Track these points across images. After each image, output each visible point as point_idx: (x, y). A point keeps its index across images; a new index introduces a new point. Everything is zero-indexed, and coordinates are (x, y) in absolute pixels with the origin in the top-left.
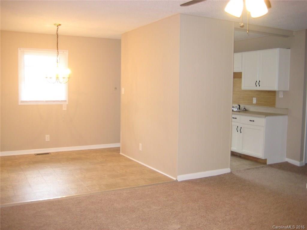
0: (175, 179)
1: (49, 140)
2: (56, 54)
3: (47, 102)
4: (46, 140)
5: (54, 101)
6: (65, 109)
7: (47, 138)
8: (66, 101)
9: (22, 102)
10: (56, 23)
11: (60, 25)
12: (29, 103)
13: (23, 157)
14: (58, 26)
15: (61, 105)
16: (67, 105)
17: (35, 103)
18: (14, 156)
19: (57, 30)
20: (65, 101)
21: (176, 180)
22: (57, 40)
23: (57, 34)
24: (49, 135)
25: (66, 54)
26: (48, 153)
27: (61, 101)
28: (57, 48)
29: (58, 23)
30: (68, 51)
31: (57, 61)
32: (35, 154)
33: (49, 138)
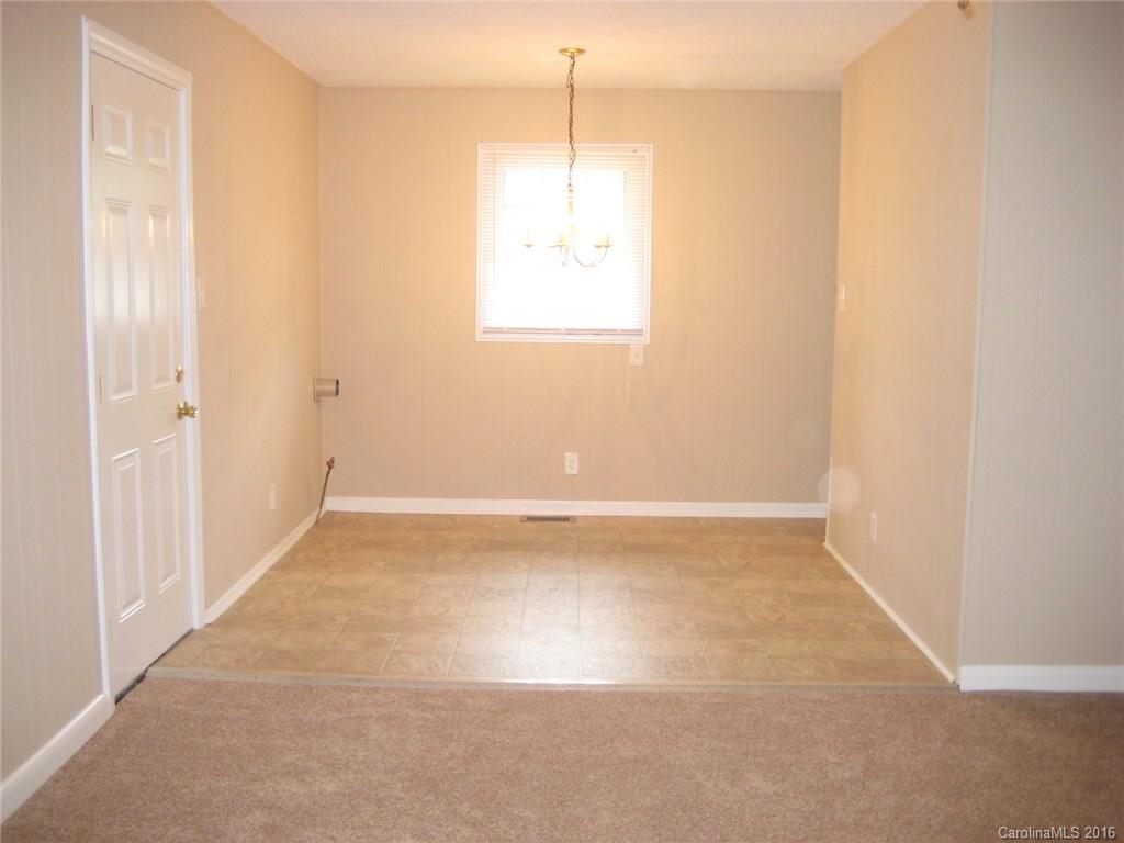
0: (950, 677)
1: (575, 471)
2: (567, 161)
4: (568, 471)
5: (597, 332)
6: (636, 360)
7: (572, 463)
8: (641, 330)
9: (487, 331)
10: (565, 47)
11: (581, 51)
12: (509, 336)
13: (479, 521)
14: (572, 58)
15: (624, 348)
16: (645, 345)
17: (530, 338)
18: (452, 517)
19: (571, 72)
20: (639, 332)
21: (954, 682)
22: (571, 107)
23: (572, 85)
24: (576, 454)
25: (644, 157)
26: (566, 519)
27: (623, 330)
28: (568, 138)
29: (572, 46)
30: (652, 146)
31: (570, 185)
32: (521, 517)
33: (576, 465)
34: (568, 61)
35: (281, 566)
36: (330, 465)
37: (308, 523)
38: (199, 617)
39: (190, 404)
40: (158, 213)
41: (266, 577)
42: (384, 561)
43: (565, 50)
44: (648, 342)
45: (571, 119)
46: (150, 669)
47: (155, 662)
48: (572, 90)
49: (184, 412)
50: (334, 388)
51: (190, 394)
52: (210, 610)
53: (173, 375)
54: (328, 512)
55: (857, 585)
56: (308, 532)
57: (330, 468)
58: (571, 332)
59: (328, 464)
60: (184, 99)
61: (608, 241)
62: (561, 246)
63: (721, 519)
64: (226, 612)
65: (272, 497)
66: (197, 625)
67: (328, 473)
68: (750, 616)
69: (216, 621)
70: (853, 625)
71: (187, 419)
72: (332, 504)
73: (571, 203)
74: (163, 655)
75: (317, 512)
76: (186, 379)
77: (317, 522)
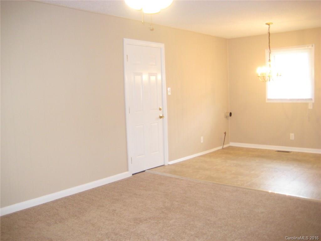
1: (293, 139)
3: (291, 100)
4: (291, 139)
5: (298, 99)
6: (310, 107)
7: (292, 136)
9: (269, 100)
11: (271, 23)
15: (307, 104)
16: (313, 103)
19: (269, 29)
20: (311, 99)
22: (269, 38)
24: (294, 134)
25: (311, 48)
26: (289, 152)
27: (306, 99)
28: (269, 47)
29: (268, 22)
30: (314, 45)
31: (270, 59)
34: (268, 26)
36: (225, 134)
45: (269, 42)
47: (149, 169)
48: (269, 34)
49: (162, 117)
52: (171, 162)
56: (218, 150)
65: (202, 139)
67: (225, 136)
74: (152, 168)
75: (223, 145)
77: (223, 148)
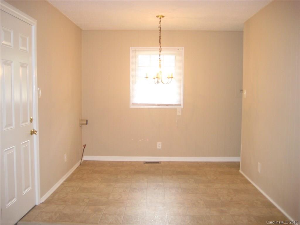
1: (160, 148)
2: (159, 51)
4: (158, 148)
5: (167, 105)
6: (179, 114)
7: (159, 145)
9: (133, 104)
10: (158, 15)
11: (163, 17)
13: (131, 164)
14: (160, 19)
15: (175, 110)
16: (182, 109)
18: (122, 162)
19: (160, 23)
20: (180, 105)
22: (160, 34)
23: (160, 27)
24: (161, 142)
25: (181, 51)
26: (158, 163)
27: (175, 104)
28: (159, 44)
29: (160, 15)
30: (183, 48)
31: (160, 58)
32: (144, 162)
33: (160, 146)
34: (159, 20)
35: (68, 180)
36: (85, 146)
37: (77, 165)
38: (38, 200)
39: (35, 130)
40: (24, 66)
41: (63, 184)
42: (101, 178)
43: (158, 16)
44: (183, 108)
46: (19, 222)
47: (21, 219)
48: (160, 29)
49: (33, 133)
50: (86, 122)
51: (35, 126)
52: (42, 198)
53: (29, 120)
54: (84, 161)
55: (253, 186)
56: (78, 167)
57: (85, 147)
58: (159, 105)
59: (84, 146)
60: (34, 28)
61: (172, 76)
62: (157, 78)
63: (205, 162)
64: (48, 198)
65: (65, 158)
66: (37, 203)
67: (84, 149)
68: (221, 198)
69: (44, 202)
70: (256, 201)
71: (34, 135)
72: (85, 158)
73: (160, 65)
74: (24, 216)
75: (80, 161)
76: (34, 121)
77: (80, 164)
